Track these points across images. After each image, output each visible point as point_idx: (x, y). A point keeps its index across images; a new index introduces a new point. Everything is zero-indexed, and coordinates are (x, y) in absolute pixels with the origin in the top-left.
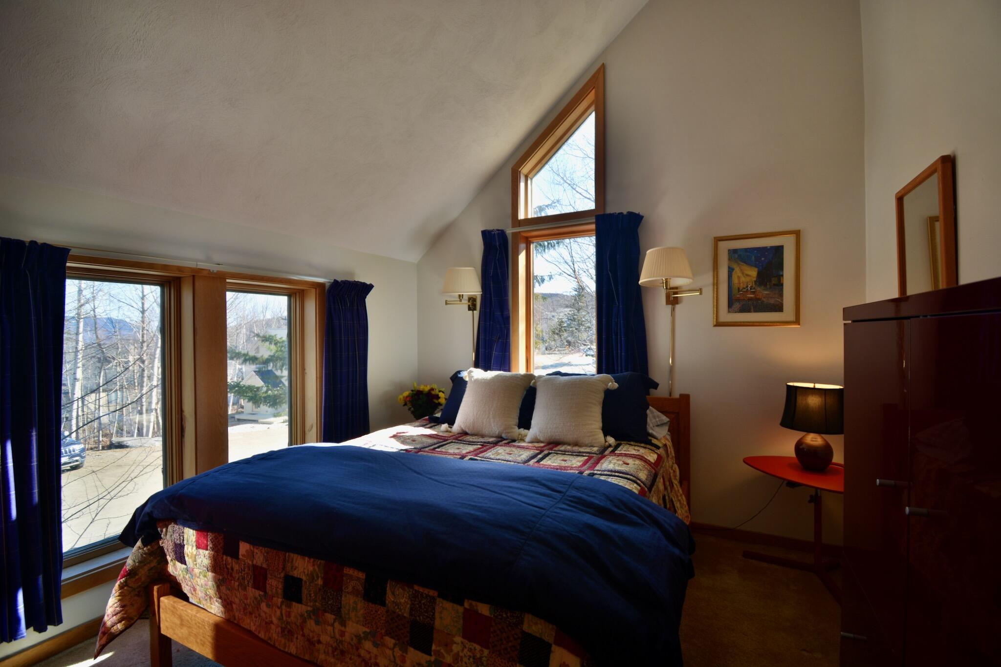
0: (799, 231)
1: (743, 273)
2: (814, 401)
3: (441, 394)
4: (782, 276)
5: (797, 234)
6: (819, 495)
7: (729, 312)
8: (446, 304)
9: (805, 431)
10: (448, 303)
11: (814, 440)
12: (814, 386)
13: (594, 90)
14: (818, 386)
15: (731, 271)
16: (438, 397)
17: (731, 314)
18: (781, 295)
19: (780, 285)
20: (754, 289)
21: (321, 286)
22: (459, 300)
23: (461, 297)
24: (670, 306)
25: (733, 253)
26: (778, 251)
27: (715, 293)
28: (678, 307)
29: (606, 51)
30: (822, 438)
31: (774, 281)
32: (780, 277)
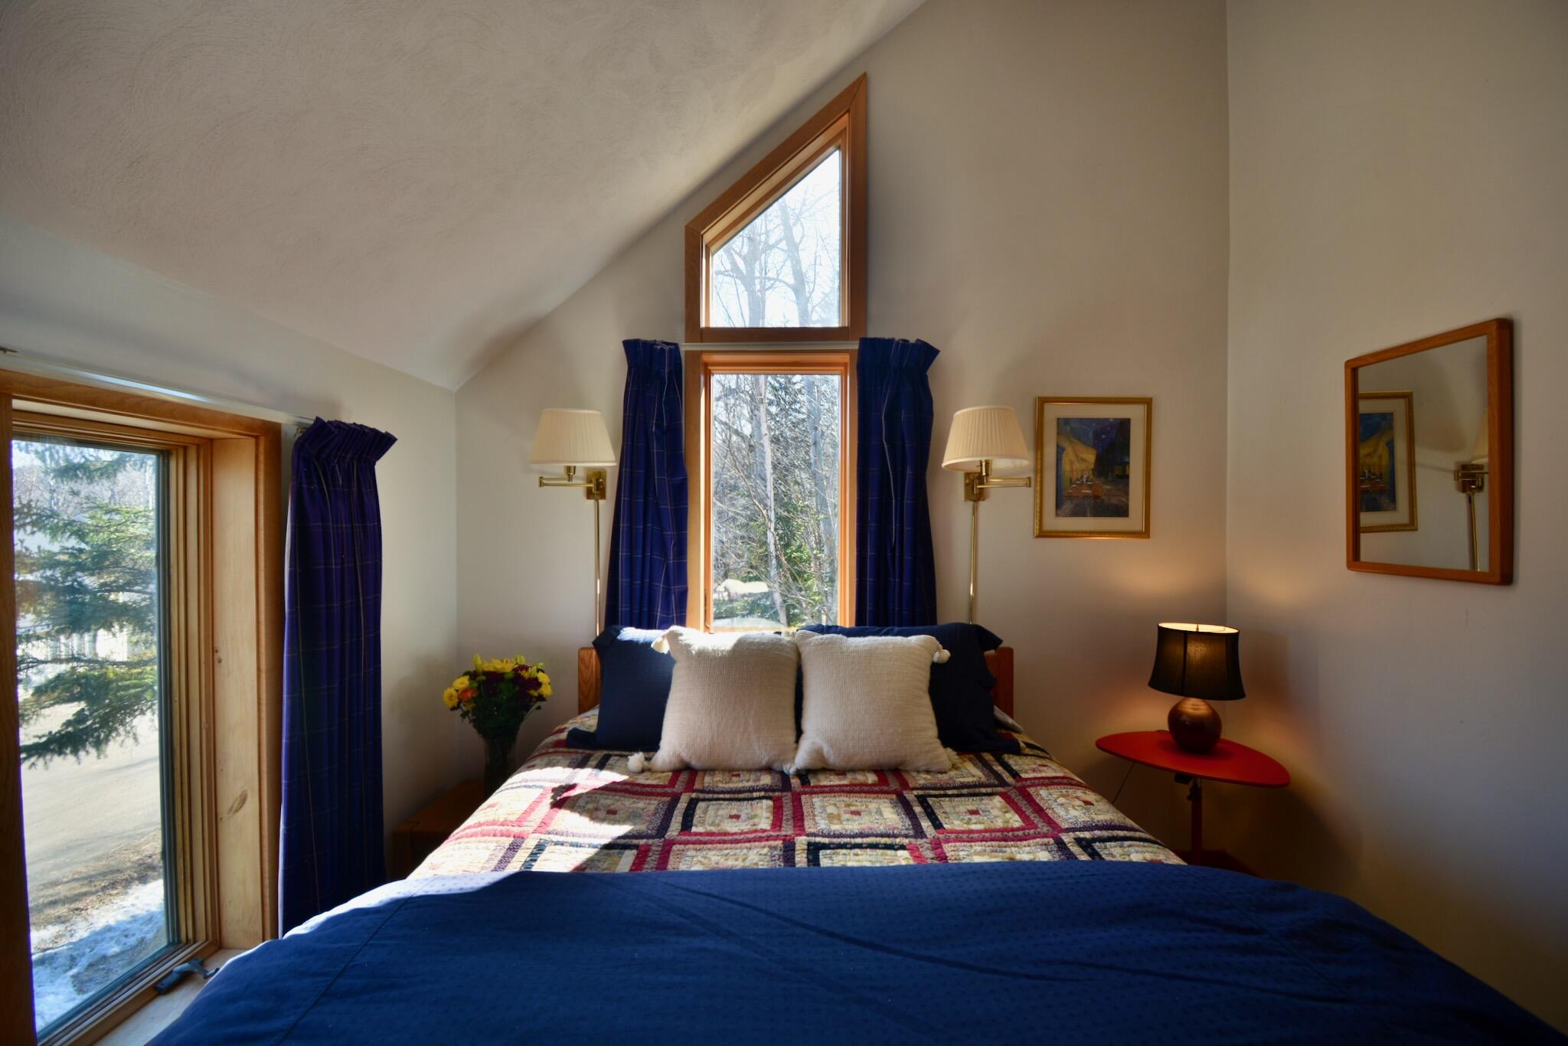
0: (1151, 399)
1: (1077, 456)
2: (1196, 650)
3: (543, 677)
4: (1128, 463)
5: (1148, 402)
6: (1199, 786)
7: (1057, 515)
8: (541, 484)
9: (1181, 695)
10: (545, 482)
11: (1195, 707)
12: (1198, 629)
13: (847, 115)
14: (1204, 628)
15: (1060, 451)
16: (536, 684)
17: (1061, 518)
18: (1126, 492)
19: (1124, 477)
20: (1091, 481)
21: (269, 433)
22: (566, 477)
23: (570, 471)
24: (971, 503)
25: (1063, 423)
26: (1124, 425)
27: (1039, 484)
28: (982, 504)
29: (870, 50)
30: (1208, 705)
31: (1118, 471)
32: (1126, 464)
